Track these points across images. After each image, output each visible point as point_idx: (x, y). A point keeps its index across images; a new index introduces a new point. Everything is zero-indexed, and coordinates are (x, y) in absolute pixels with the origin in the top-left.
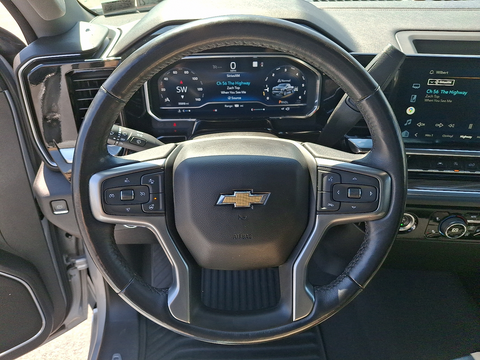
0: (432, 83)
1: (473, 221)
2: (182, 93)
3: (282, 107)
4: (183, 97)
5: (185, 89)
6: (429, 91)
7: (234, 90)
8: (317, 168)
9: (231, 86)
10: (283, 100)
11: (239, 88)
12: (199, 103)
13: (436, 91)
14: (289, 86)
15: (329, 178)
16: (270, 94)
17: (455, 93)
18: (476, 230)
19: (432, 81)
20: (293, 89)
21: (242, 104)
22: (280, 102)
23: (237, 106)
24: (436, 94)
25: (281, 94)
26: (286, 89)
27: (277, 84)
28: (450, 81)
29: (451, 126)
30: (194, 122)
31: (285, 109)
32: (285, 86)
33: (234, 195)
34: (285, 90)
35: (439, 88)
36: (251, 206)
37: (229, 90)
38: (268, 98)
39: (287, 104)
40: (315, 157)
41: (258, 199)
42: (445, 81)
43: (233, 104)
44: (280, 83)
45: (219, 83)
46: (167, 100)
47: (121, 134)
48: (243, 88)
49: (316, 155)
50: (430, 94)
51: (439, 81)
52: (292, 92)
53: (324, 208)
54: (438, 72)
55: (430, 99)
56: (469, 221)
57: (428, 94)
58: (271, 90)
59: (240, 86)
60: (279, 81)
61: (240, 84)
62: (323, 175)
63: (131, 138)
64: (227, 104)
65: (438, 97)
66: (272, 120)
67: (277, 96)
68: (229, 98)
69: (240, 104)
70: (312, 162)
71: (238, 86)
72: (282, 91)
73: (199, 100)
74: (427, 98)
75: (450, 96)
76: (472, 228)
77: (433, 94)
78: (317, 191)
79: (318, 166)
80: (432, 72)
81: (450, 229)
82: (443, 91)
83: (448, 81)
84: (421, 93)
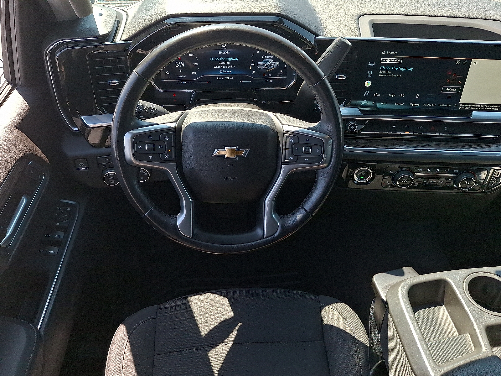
0: (384, 62)
1: (420, 173)
2: (180, 68)
3: (267, 79)
4: (181, 70)
5: (182, 64)
6: (382, 68)
7: (225, 65)
8: (283, 132)
9: (222, 61)
10: (267, 73)
11: (229, 63)
12: (195, 76)
13: (388, 68)
14: (272, 61)
15: (291, 139)
16: (255, 68)
17: (404, 69)
18: (423, 181)
19: (384, 59)
20: (275, 64)
21: (232, 77)
22: (264, 75)
23: (227, 78)
24: (388, 70)
25: (265, 68)
26: (269, 63)
27: (262, 60)
28: (399, 59)
29: (401, 95)
30: (191, 93)
31: (269, 81)
32: (268, 61)
33: (224, 149)
34: (269, 65)
35: (390, 65)
36: (236, 157)
37: (221, 65)
38: (254, 72)
39: (270, 77)
40: (282, 124)
41: (241, 152)
42: (394, 59)
43: (224, 77)
44: (264, 59)
45: (211, 59)
46: (168, 73)
47: (139, 105)
48: (232, 63)
49: (283, 122)
50: (383, 70)
51: (390, 59)
52: (274, 67)
53: (287, 160)
54: (388, 53)
55: (383, 74)
56: (416, 174)
57: (381, 70)
58: (256, 65)
59: (230, 62)
60: (263, 57)
61: (230, 59)
62: (287, 137)
63: (146, 108)
64: (219, 77)
65: (390, 72)
66: (257, 91)
67: (262, 70)
68: (221, 72)
69: (230, 77)
70: (280, 128)
71: (228, 61)
72: (266, 65)
73: (195, 73)
74: (381, 73)
75: (399, 72)
76: (419, 179)
77: (385, 70)
78: (283, 148)
79: (283, 131)
80: (384, 52)
81: (401, 181)
82: (393, 68)
83: (397, 59)
84: (376, 69)
